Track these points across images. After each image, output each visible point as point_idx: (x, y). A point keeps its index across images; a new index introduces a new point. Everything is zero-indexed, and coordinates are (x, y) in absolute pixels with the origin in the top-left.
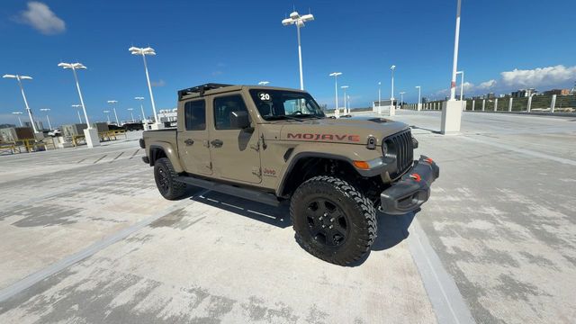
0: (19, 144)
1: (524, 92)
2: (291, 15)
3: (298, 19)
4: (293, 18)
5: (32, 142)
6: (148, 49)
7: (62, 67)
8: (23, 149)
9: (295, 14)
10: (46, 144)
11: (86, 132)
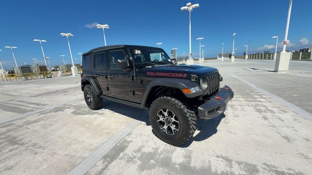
0: (41, 74)
1: (308, 49)
2: (187, 4)
3: (190, 7)
4: (188, 6)
5: (46, 73)
6: (106, 25)
7: (62, 35)
8: (42, 77)
9: (189, 4)
10: (52, 74)
11: (72, 68)
